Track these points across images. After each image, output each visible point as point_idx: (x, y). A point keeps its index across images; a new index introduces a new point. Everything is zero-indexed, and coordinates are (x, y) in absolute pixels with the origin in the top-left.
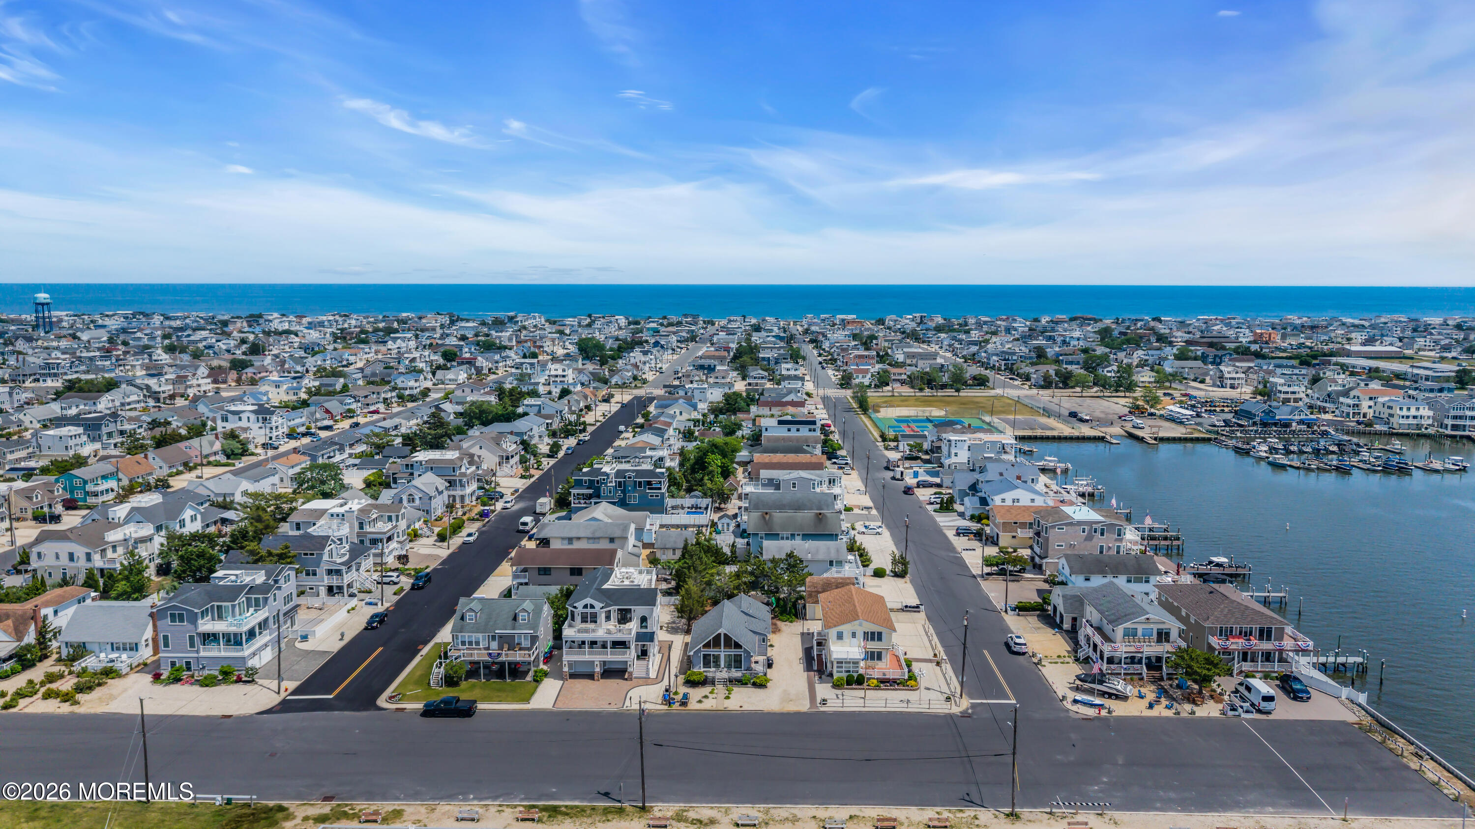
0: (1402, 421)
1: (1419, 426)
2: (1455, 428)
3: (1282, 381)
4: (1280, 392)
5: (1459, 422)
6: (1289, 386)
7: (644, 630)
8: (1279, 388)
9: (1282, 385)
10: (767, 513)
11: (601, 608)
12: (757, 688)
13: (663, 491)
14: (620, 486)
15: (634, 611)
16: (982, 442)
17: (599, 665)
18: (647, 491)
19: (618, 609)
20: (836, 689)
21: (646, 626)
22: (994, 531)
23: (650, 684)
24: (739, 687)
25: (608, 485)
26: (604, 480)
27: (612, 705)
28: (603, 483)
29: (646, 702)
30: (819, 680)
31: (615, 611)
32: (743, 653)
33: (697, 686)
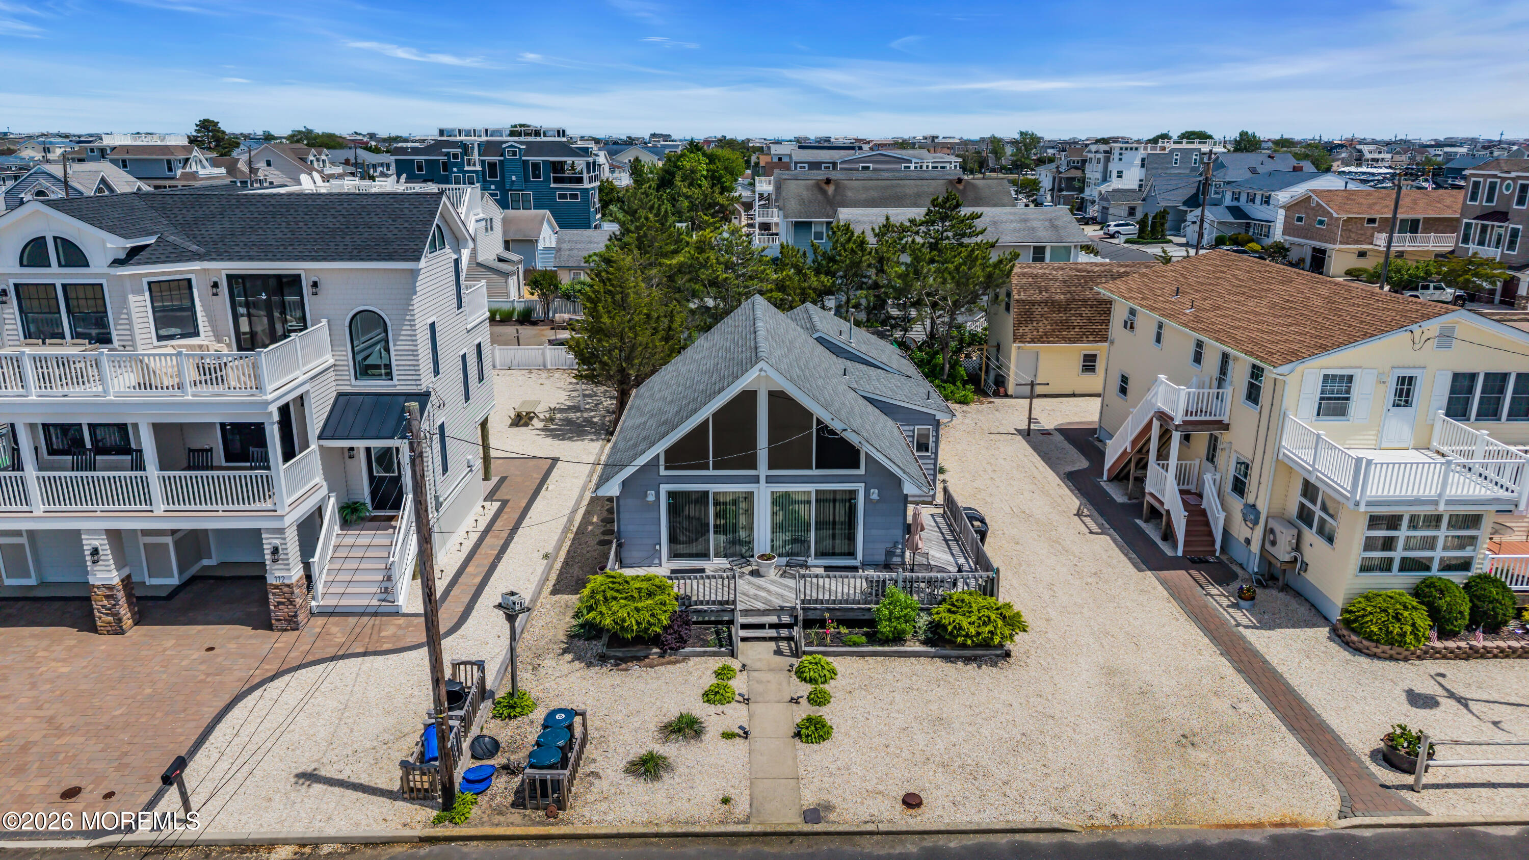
7: (374, 386)
10: (828, 181)
11: (117, 262)
12: (958, 658)
13: (586, 185)
14: (493, 174)
15: (315, 284)
16: (1167, 151)
17: (106, 553)
18: (552, 185)
19: (229, 277)
20: (1374, 656)
21: (388, 366)
22: (1304, 246)
23: (386, 647)
24: (862, 655)
25: (466, 168)
26: (455, 156)
27: (77, 804)
28: (455, 165)
29: (310, 777)
30: (1235, 606)
31: (215, 285)
32: (860, 487)
33: (638, 659)
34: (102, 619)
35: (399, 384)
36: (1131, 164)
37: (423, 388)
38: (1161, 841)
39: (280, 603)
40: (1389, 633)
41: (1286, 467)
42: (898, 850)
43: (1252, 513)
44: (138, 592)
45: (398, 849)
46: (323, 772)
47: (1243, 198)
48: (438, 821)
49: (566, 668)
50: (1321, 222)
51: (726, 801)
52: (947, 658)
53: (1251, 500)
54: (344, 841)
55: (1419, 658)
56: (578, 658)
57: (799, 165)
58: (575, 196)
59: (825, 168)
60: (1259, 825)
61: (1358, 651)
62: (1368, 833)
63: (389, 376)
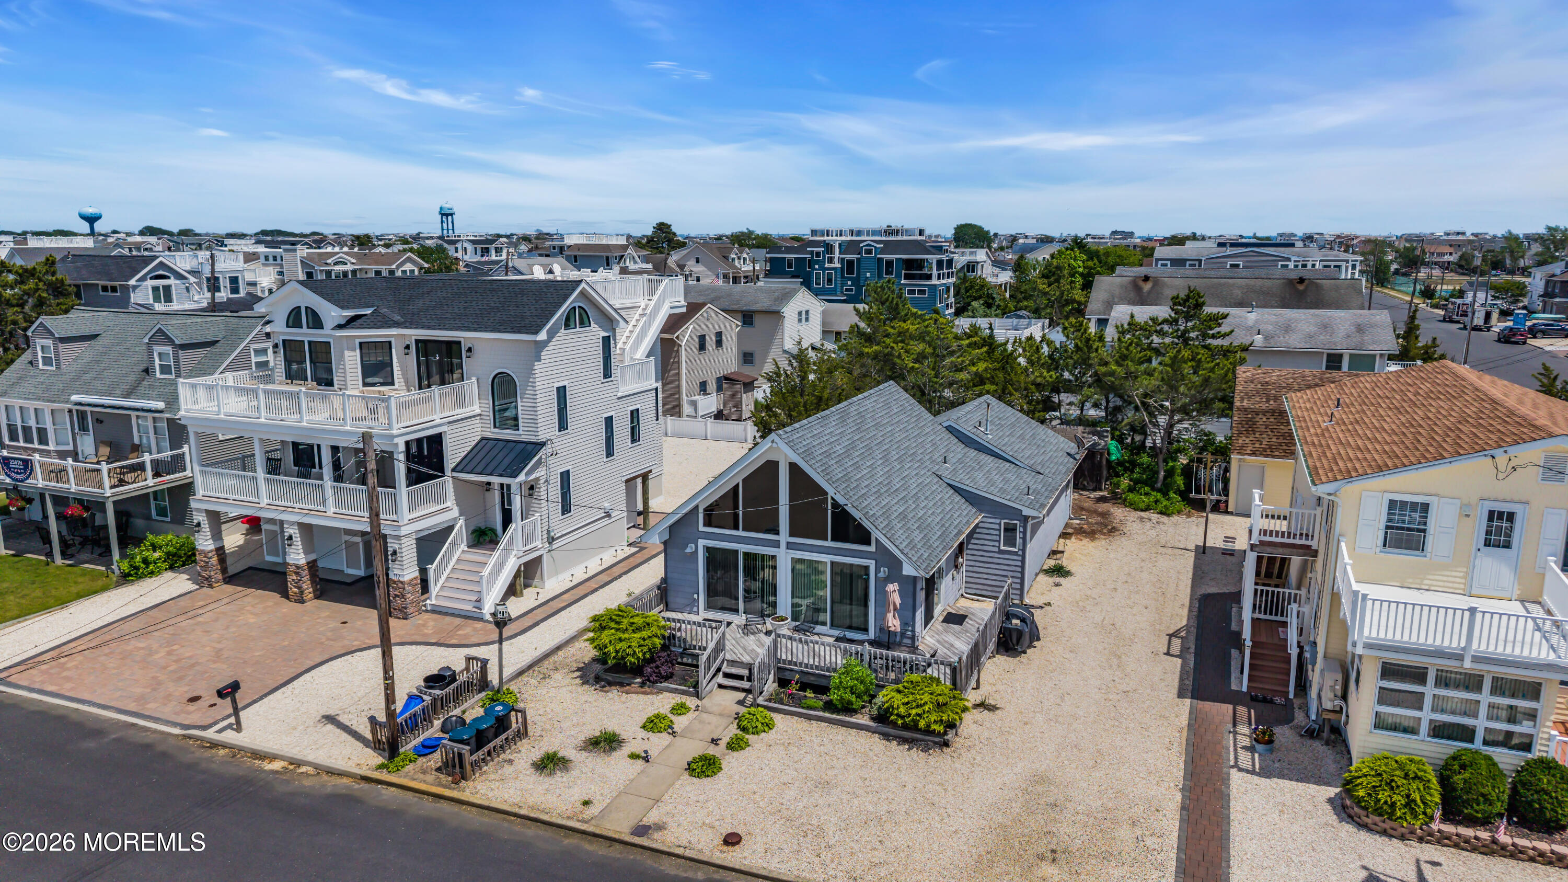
7: (506, 434)
10: (1146, 278)
11: (340, 327)
12: (895, 737)
13: (935, 281)
14: (850, 271)
15: (470, 350)
17: (297, 539)
18: (903, 282)
19: (417, 341)
21: (516, 419)
23: (454, 641)
24: (809, 718)
25: (827, 265)
26: (818, 254)
27: (192, 707)
28: (817, 262)
29: (330, 719)
30: (1252, 748)
31: (408, 347)
32: (872, 564)
33: (621, 684)
34: (293, 590)
35: (522, 434)
37: (542, 437)
39: (396, 596)
41: (1337, 600)
42: (690, 874)
43: (1311, 652)
44: (322, 575)
45: (345, 780)
46: (343, 719)
48: (380, 767)
49: (568, 680)
51: (586, 803)
54: (316, 767)
55: (1421, 840)
56: (581, 677)
57: (1160, 263)
58: (923, 292)
59: (1190, 265)
63: (516, 427)
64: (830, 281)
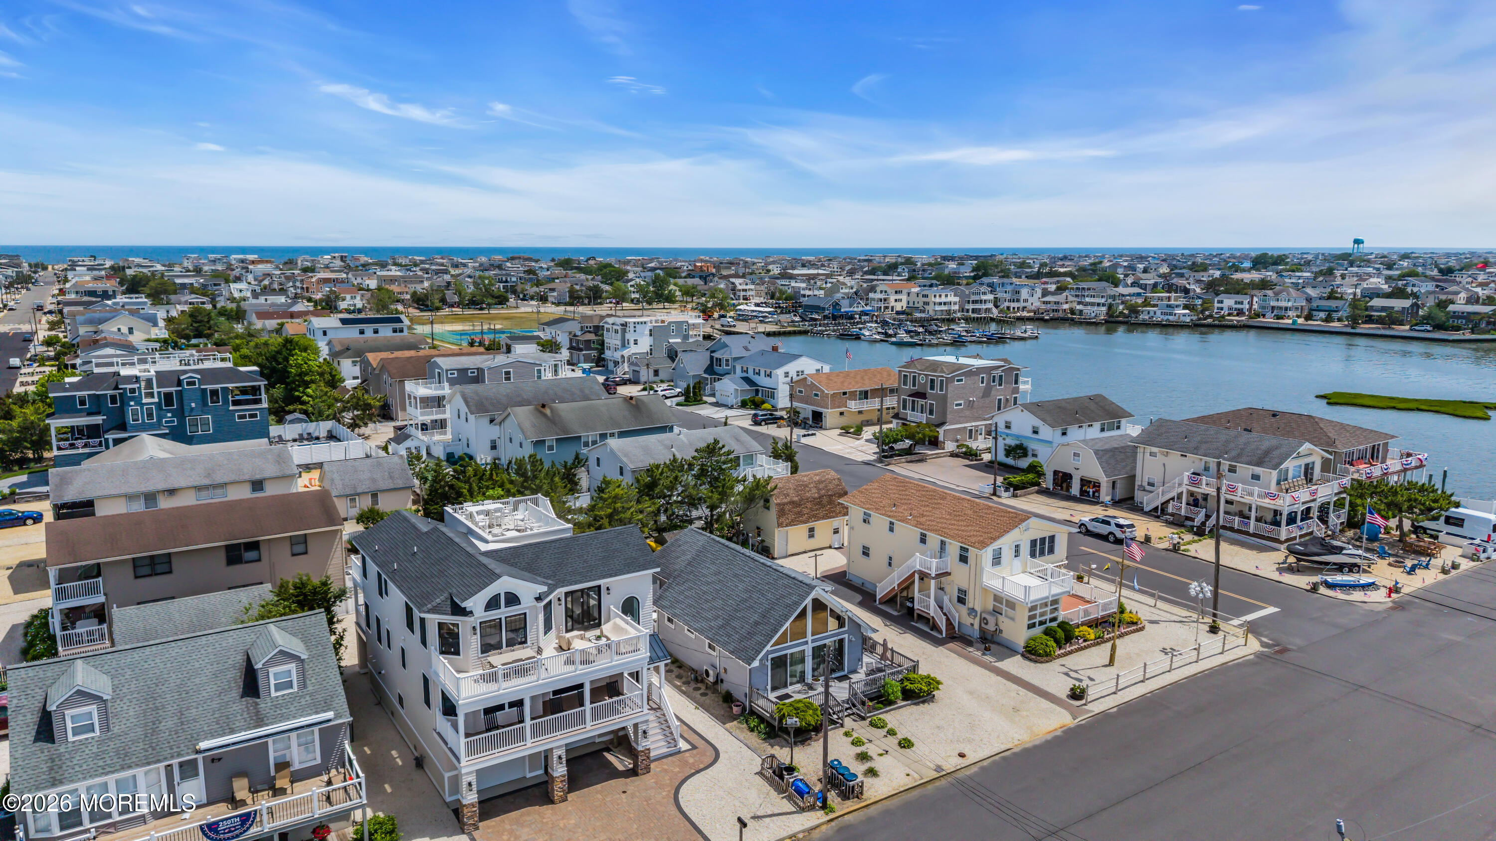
0: (938, 308)
1: (949, 312)
2: (974, 311)
3: (804, 285)
4: (804, 296)
5: (977, 306)
6: (810, 289)
8: (802, 292)
9: (803, 289)
10: (543, 406)
12: (919, 703)
15: (608, 590)
16: (666, 324)
17: (565, 757)
18: (231, 408)
19: (566, 594)
20: (1042, 662)
22: (806, 410)
23: (701, 766)
24: (888, 711)
25: (144, 401)
30: (984, 654)
31: (560, 601)
32: (846, 636)
36: (642, 334)
38: (1037, 743)
39: (643, 760)
40: (1046, 652)
41: (986, 590)
42: (975, 771)
43: (972, 611)
46: (761, 814)
47: (751, 371)
48: (827, 813)
50: (816, 395)
52: (915, 704)
53: (971, 606)
55: (1057, 658)
57: (448, 372)
58: (255, 416)
59: (471, 373)
60: (1056, 730)
61: (1036, 662)
62: (1083, 722)
64: (150, 415)
